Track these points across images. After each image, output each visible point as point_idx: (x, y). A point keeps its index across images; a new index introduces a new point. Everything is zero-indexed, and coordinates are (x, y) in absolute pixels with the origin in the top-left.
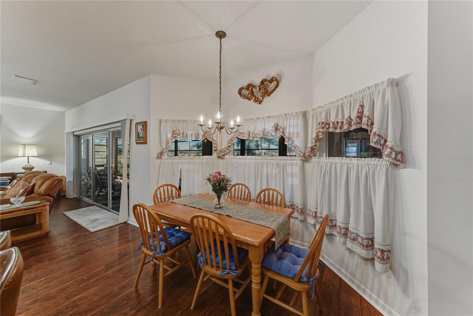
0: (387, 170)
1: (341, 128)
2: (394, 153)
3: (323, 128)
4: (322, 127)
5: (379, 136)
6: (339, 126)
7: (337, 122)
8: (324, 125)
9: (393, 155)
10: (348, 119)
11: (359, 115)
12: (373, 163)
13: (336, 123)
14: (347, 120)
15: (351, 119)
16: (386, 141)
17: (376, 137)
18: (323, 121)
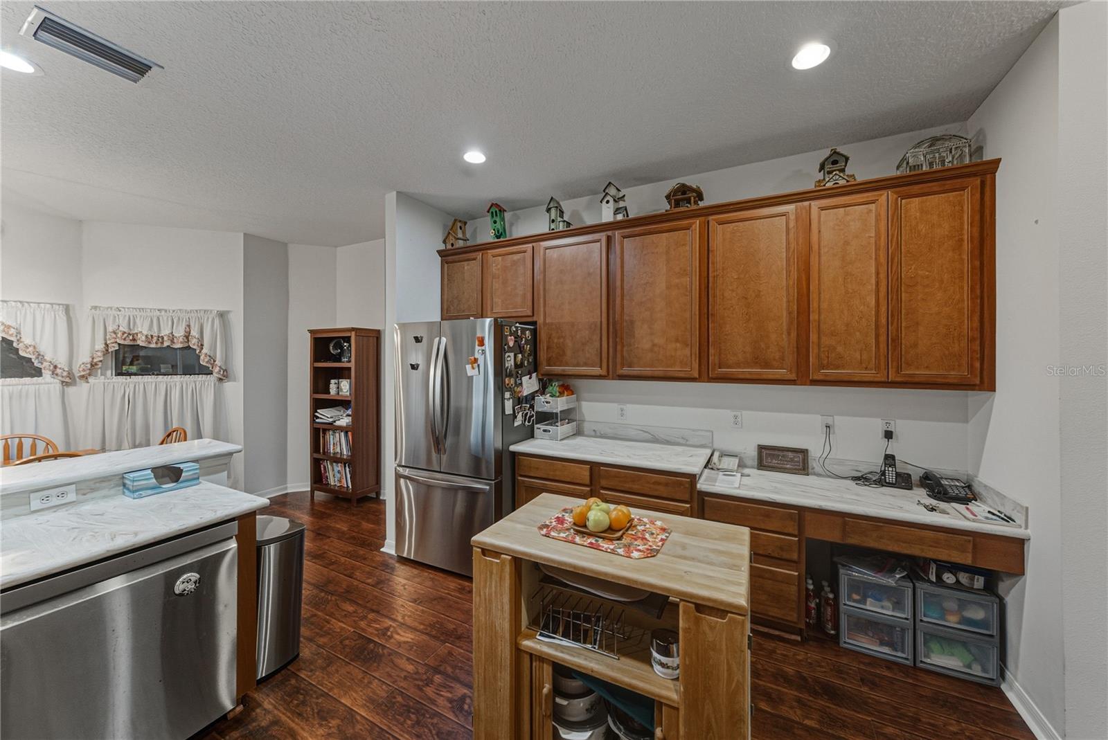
0: (215, 385)
1: (156, 343)
2: (222, 371)
3: (125, 339)
4: (123, 338)
5: (210, 356)
6: (154, 341)
7: (152, 336)
8: (126, 335)
9: (222, 373)
10: (171, 335)
11: (187, 335)
12: (200, 379)
13: (150, 337)
14: (169, 336)
15: (173, 335)
16: (215, 361)
17: (208, 357)
18: (124, 330)
